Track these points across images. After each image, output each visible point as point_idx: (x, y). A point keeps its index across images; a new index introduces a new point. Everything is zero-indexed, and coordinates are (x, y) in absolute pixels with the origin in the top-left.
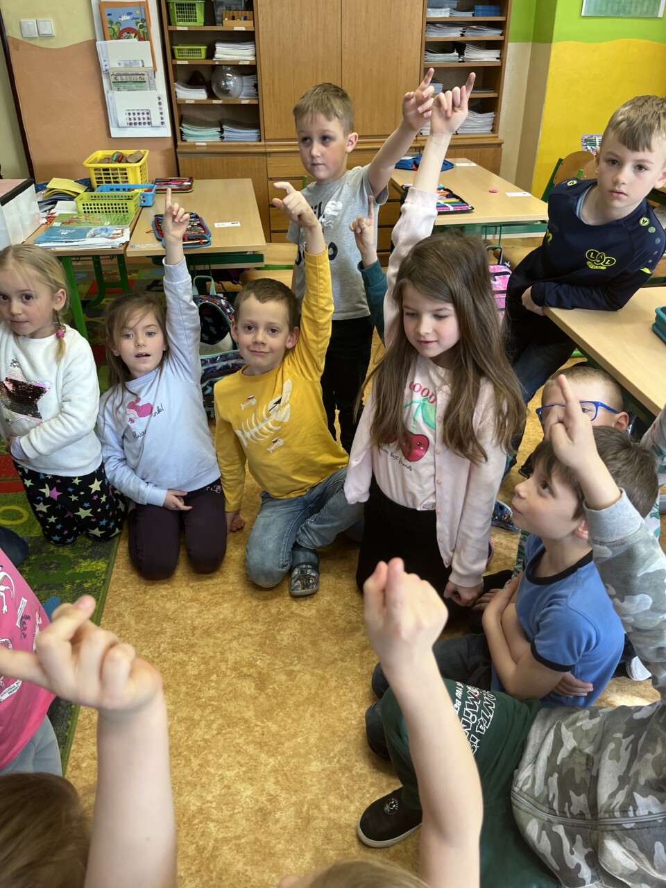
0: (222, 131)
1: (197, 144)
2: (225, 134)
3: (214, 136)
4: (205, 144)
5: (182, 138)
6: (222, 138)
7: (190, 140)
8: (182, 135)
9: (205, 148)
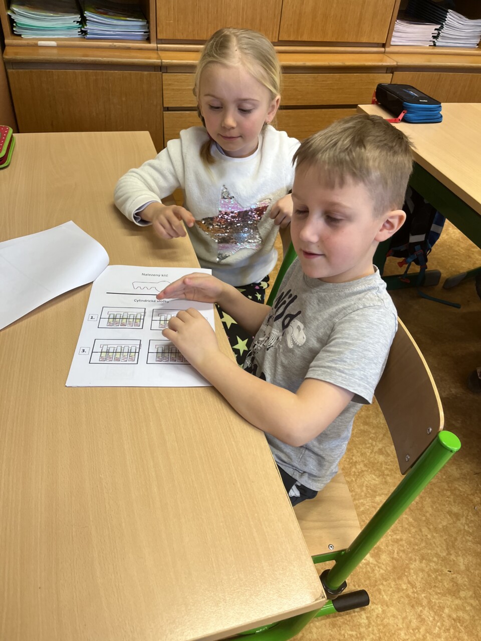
0: (83, 21)
1: (41, 43)
2: (89, 27)
3: (69, 28)
4: (54, 43)
5: (13, 31)
6: (84, 33)
7: (27, 36)
8: (12, 27)
9: (55, 51)
